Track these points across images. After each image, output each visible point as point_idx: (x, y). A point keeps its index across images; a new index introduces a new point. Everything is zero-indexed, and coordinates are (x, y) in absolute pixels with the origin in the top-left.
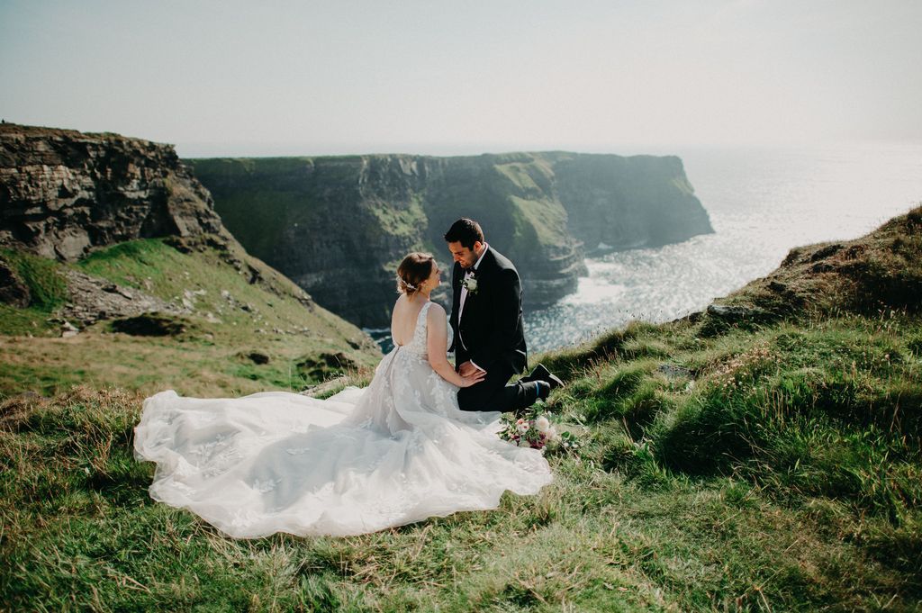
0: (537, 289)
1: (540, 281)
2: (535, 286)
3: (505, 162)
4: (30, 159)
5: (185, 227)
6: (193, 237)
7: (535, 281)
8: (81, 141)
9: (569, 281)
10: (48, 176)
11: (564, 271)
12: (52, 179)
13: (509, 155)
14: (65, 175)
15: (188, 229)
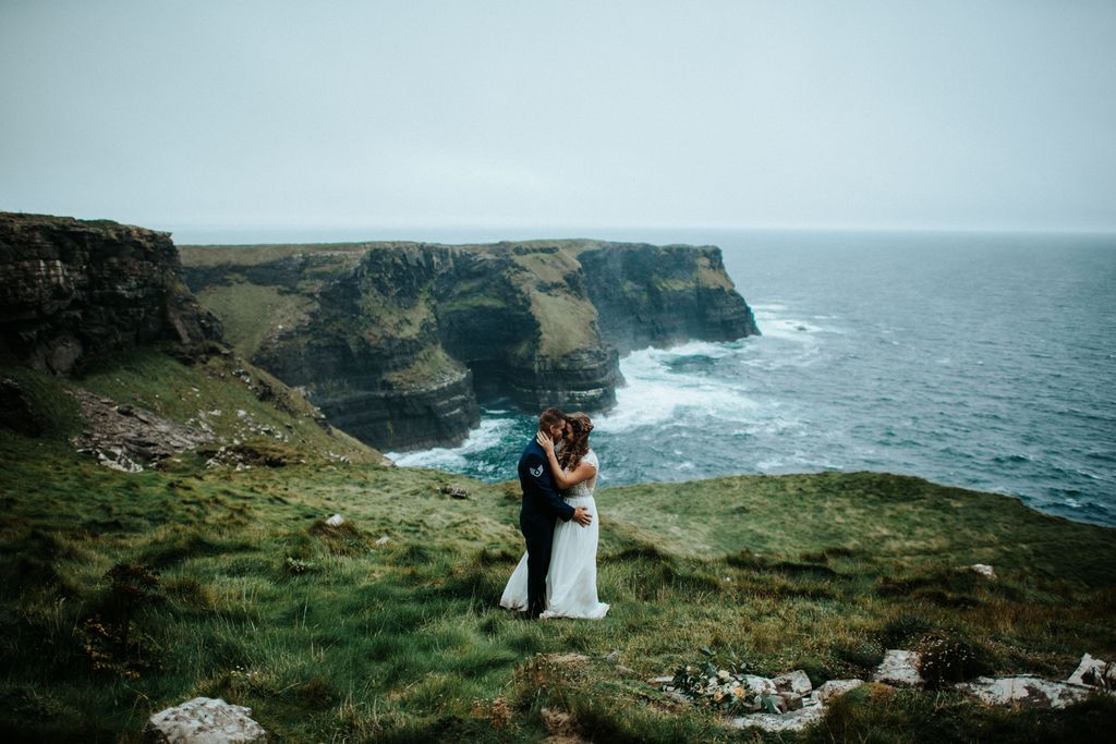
0: (569, 401)
1: (572, 392)
2: (567, 399)
3: (527, 252)
4: (27, 253)
5: (186, 332)
6: (194, 345)
7: (566, 392)
8: (78, 229)
9: (605, 391)
10: (44, 273)
11: (600, 380)
12: (48, 276)
13: (529, 243)
14: (61, 271)
15: (189, 335)
